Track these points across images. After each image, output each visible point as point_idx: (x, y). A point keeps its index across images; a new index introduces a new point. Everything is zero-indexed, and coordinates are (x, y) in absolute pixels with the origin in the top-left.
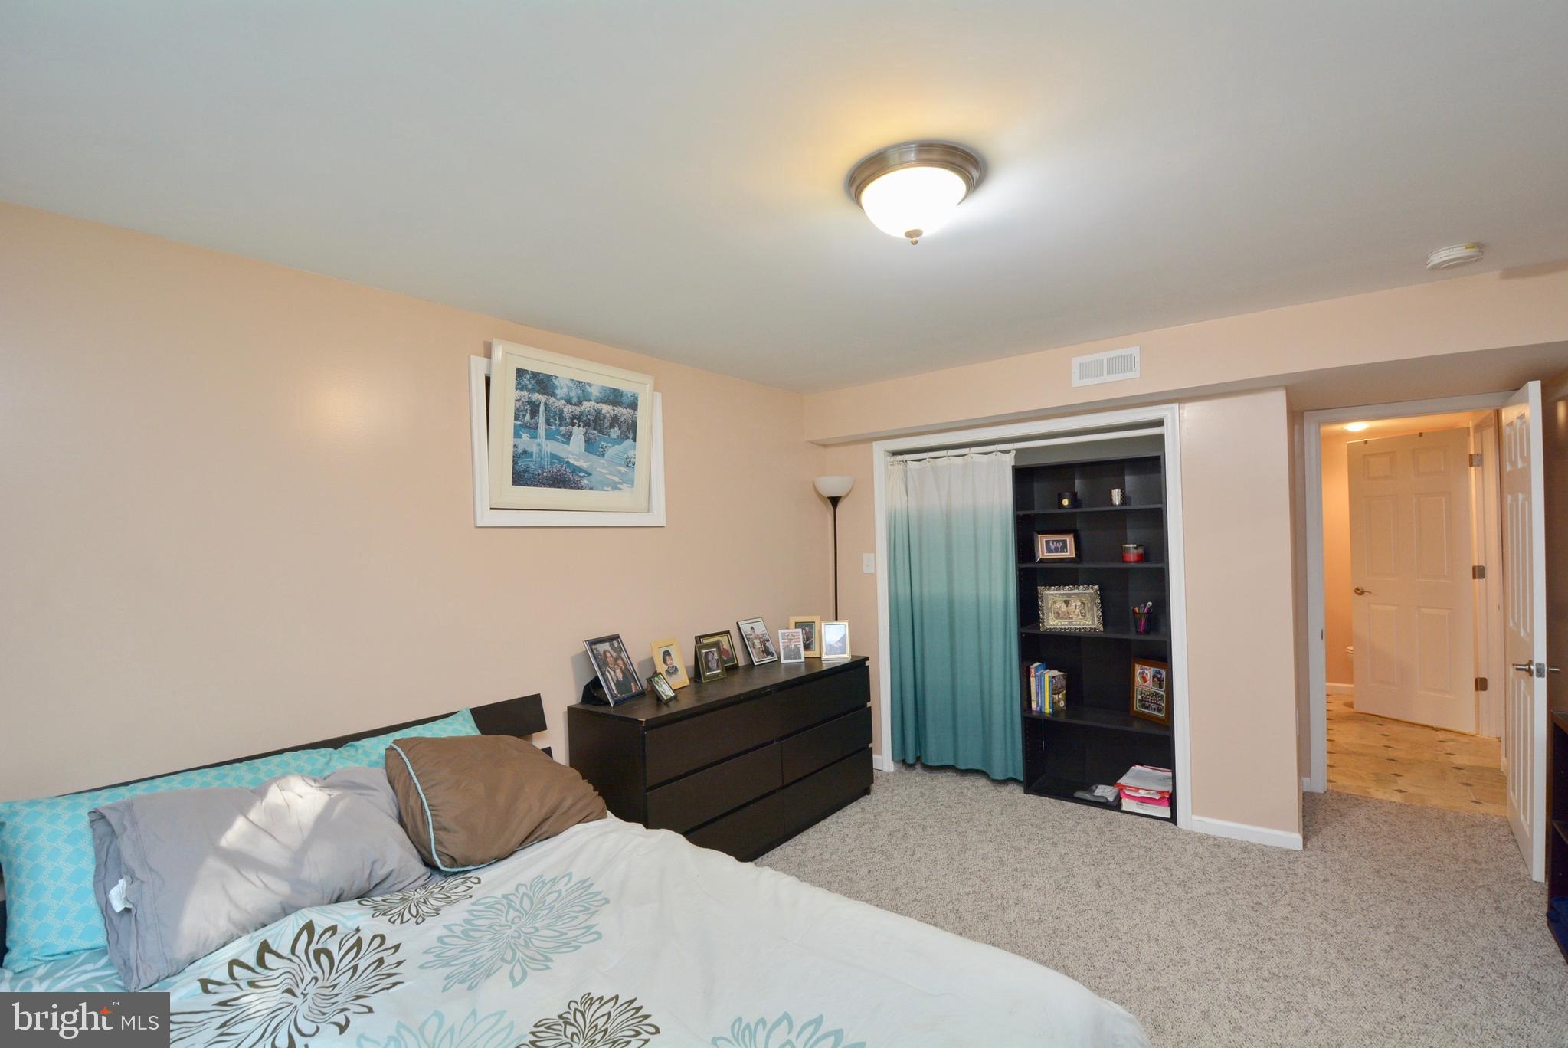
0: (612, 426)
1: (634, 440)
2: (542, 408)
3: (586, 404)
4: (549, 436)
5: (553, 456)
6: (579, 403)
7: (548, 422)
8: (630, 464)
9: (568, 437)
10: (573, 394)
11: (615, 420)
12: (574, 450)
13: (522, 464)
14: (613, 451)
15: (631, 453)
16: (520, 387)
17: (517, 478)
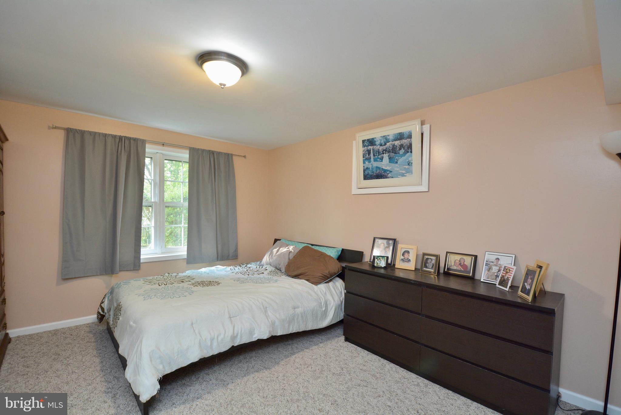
0: (400, 149)
1: (411, 152)
2: (372, 151)
3: (388, 144)
4: (375, 160)
5: (377, 167)
6: (385, 144)
7: (374, 155)
8: (409, 164)
9: (382, 159)
10: (382, 142)
11: (401, 146)
12: (385, 164)
13: (366, 172)
14: (401, 160)
15: (410, 159)
16: (364, 146)
17: (366, 177)
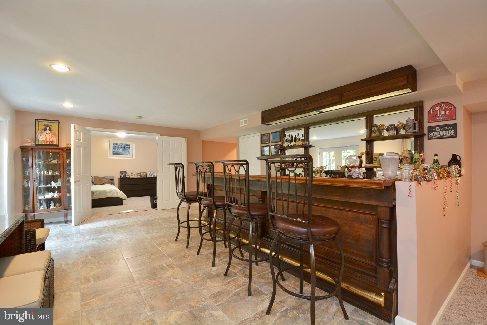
0: (126, 148)
1: (130, 149)
2: (116, 147)
3: (122, 146)
4: (117, 149)
5: (118, 151)
6: (121, 146)
7: (117, 148)
8: (129, 152)
9: (120, 149)
10: (120, 145)
11: (127, 147)
12: (121, 151)
13: (114, 152)
14: (126, 151)
15: (129, 151)
16: (113, 145)
17: (113, 154)
